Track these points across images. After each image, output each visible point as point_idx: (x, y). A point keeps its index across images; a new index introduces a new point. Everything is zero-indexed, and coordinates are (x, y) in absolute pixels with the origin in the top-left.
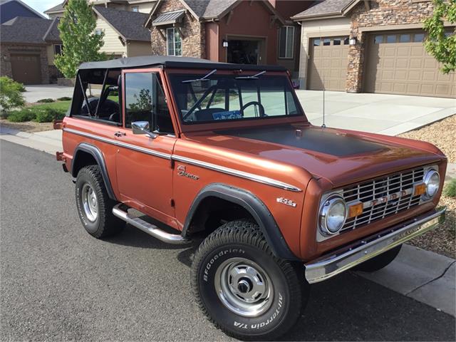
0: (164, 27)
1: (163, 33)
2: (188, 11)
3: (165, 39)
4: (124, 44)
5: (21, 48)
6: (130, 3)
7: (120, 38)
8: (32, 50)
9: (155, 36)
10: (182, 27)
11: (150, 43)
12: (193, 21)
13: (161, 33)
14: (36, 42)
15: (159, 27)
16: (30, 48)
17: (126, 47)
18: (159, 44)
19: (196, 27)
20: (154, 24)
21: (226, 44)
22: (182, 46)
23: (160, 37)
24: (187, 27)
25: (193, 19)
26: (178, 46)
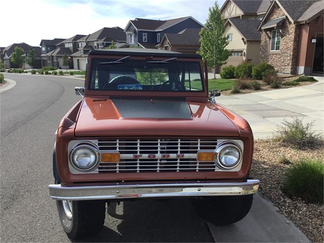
0: (270, 30)
1: (269, 34)
2: (287, 17)
3: (270, 38)
4: (245, 43)
5: (185, 48)
6: (258, 14)
7: (243, 39)
8: (191, 49)
9: (264, 36)
10: (282, 29)
11: (260, 41)
12: (290, 24)
13: (267, 34)
14: (194, 44)
15: (266, 30)
16: (190, 48)
17: (246, 45)
18: (266, 42)
19: (292, 28)
20: (262, 28)
21: (314, 41)
22: (281, 43)
23: (267, 37)
24: (286, 29)
25: (290, 23)
26: (278, 43)
